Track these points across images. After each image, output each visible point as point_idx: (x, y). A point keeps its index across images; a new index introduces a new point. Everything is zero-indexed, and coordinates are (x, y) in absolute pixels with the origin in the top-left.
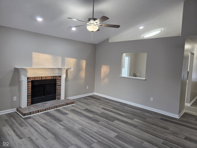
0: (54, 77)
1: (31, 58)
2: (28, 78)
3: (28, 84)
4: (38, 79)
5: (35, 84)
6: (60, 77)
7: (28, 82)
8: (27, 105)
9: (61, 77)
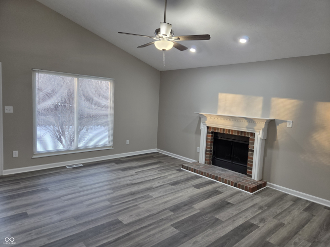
0: (242, 134)
1: (216, 100)
2: (208, 127)
3: (207, 136)
4: (219, 131)
5: (220, 138)
6: (253, 134)
7: (208, 132)
8: (205, 163)
9: (254, 136)
